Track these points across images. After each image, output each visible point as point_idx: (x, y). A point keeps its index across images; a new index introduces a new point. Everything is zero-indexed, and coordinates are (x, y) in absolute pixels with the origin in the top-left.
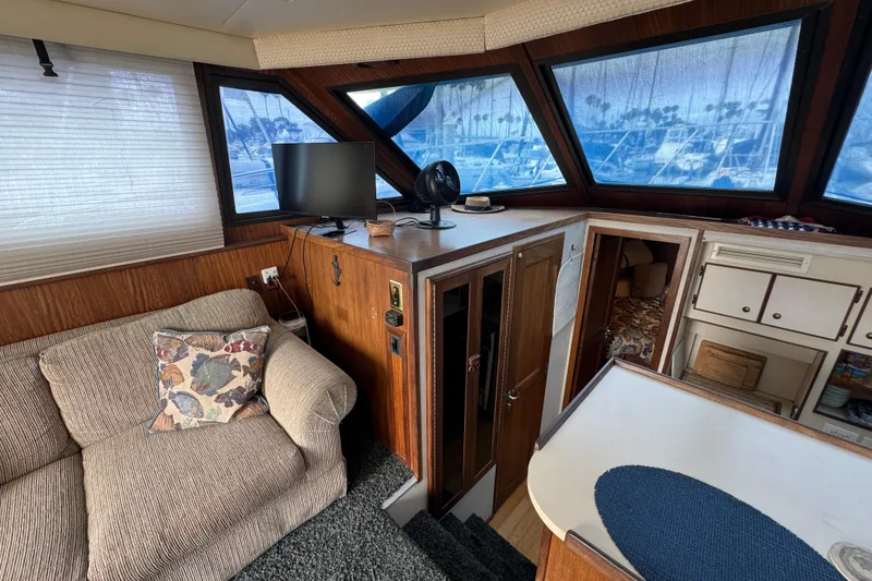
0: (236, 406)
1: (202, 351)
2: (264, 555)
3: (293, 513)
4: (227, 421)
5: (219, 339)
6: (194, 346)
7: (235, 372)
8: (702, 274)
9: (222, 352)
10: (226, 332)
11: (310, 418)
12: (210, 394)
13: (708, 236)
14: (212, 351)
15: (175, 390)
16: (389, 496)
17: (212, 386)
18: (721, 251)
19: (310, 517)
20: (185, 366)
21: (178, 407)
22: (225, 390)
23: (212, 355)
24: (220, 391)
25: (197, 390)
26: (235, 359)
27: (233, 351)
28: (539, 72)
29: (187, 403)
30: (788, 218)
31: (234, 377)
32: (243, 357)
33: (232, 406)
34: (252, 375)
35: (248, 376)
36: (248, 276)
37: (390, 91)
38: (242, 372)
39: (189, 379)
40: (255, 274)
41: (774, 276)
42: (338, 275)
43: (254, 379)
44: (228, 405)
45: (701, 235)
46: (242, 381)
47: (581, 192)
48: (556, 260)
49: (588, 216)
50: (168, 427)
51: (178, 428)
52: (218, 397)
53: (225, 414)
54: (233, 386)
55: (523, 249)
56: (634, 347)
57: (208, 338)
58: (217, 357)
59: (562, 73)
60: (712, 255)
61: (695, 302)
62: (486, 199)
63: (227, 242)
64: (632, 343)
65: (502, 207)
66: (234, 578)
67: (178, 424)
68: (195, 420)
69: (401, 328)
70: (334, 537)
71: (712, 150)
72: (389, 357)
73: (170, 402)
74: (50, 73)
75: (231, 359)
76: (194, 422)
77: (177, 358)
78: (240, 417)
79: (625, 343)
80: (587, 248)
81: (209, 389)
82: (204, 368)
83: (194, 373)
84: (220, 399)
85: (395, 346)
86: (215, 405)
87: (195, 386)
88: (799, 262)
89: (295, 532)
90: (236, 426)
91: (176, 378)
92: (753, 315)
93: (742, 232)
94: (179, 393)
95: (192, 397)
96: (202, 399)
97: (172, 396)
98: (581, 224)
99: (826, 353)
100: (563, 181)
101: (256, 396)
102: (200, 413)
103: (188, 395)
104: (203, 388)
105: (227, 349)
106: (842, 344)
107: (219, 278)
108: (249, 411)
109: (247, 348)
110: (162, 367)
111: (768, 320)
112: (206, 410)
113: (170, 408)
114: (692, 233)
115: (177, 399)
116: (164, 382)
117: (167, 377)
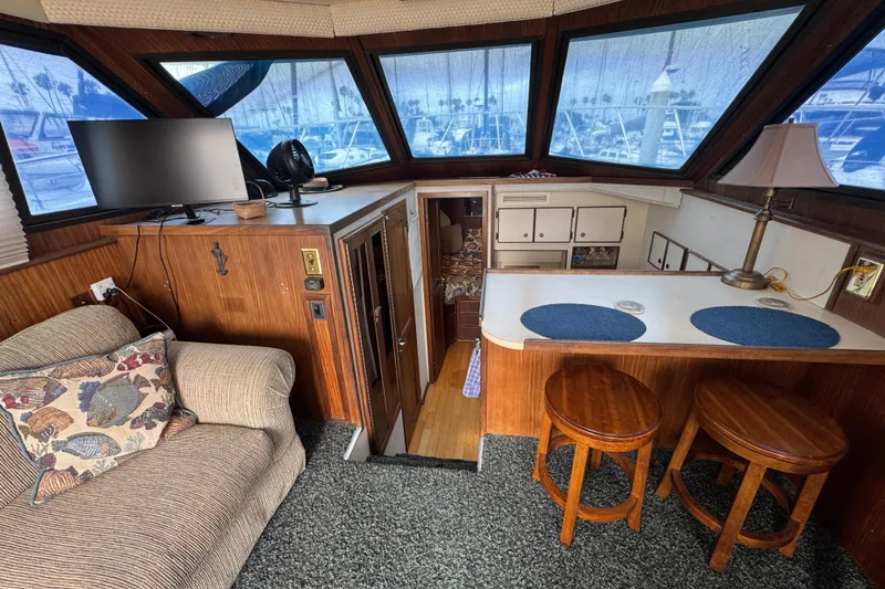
0: (161, 425)
1: (85, 379)
2: (255, 550)
3: (270, 499)
4: (154, 445)
5: (103, 362)
6: (67, 377)
7: (143, 390)
8: (498, 216)
9: (115, 372)
10: (109, 353)
11: (267, 395)
12: (121, 423)
13: (498, 188)
14: (100, 375)
15: (62, 437)
16: (346, 449)
17: (120, 414)
18: (506, 199)
19: (284, 496)
20: (68, 402)
21: (78, 455)
22: (138, 413)
23: (102, 380)
24: (134, 415)
25: (100, 425)
26: (137, 377)
27: (130, 368)
28: (370, 60)
29: (91, 444)
30: (534, 171)
31: (145, 395)
32: (148, 371)
33: (155, 425)
34: (165, 386)
35: (162, 389)
36: (72, 295)
37: (212, 65)
38: (153, 387)
39: (82, 418)
40: (82, 291)
41: (535, 209)
42: (222, 264)
43: (169, 391)
44: (150, 426)
45: (493, 188)
46: (156, 396)
47: (404, 166)
48: (404, 223)
49: (415, 185)
50: (69, 483)
51: (87, 477)
52: (134, 422)
53: (150, 438)
54: (146, 405)
55: (386, 212)
56: (460, 289)
57: (84, 365)
58: (109, 381)
59: (387, 62)
60: (500, 203)
61: (497, 238)
62: (324, 179)
63: (33, 253)
64: (458, 286)
65: (340, 186)
66: (235, 584)
67: (86, 473)
69: (322, 292)
70: (316, 499)
71: (453, 138)
72: (311, 326)
75: (132, 376)
76: (110, 461)
77: (49, 398)
78: (168, 435)
79: (454, 288)
80: (420, 211)
81: (117, 418)
83: (84, 407)
84: (135, 423)
85: (318, 312)
86: (133, 433)
87: (94, 421)
88: (544, 198)
89: (275, 517)
90: (168, 445)
92: (530, 238)
93: (514, 183)
94: (71, 439)
95: (94, 434)
96: (113, 432)
97: (57, 445)
98: (412, 192)
99: (567, 251)
100: (388, 158)
101: (176, 409)
103: (89, 435)
104: (107, 419)
105: (121, 368)
106: (572, 244)
107: (31, 304)
108: (176, 425)
109: (146, 359)
110: (25, 418)
111: (537, 239)
112: (122, 443)
113: (63, 461)
114: (488, 188)
115: (71, 445)
116: (36, 435)
117: (40, 425)
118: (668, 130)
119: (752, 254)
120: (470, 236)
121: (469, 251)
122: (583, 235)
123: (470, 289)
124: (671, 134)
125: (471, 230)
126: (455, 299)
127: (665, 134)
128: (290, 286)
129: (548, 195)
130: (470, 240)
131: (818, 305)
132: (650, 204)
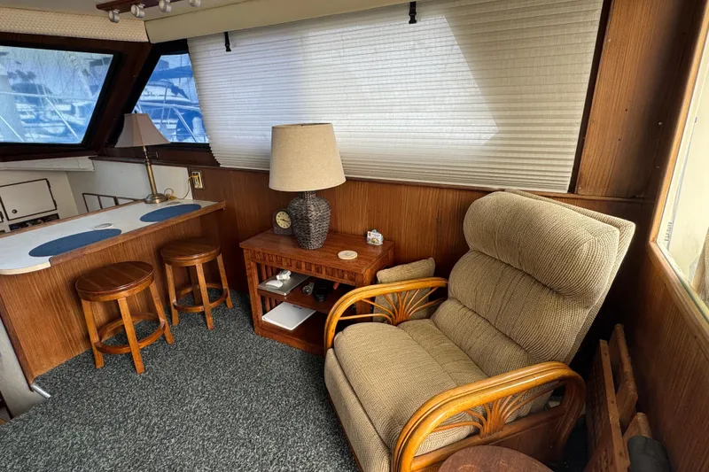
119: (152, 186)
122: (14, 211)
131: (189, 199)
132: (67, 172)
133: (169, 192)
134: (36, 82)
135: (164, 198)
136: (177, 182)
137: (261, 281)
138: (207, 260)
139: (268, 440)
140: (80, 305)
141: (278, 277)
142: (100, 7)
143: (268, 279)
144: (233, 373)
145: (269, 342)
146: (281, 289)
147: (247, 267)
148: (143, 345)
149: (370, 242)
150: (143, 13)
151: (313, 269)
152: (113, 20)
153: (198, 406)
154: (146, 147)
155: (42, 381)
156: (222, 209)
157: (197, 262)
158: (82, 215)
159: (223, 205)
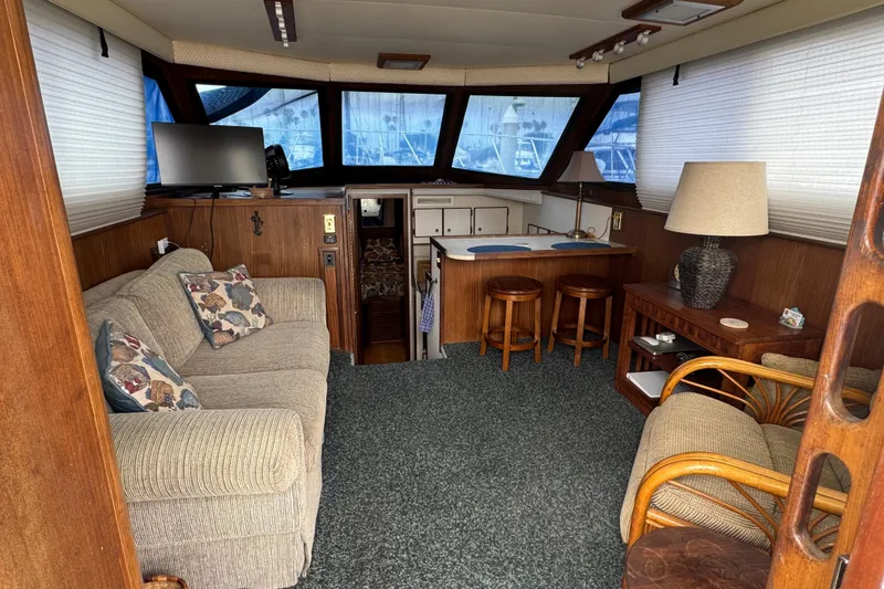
1: (226, 282)
4: (263, 326)
7: (251, 294)
9: (235, 281)
12: (247, 309)
13: (414, 191)
14: (230, 280)
15: (223, 311)
16: (350, 362)
17: (245, 304)
18: (420, 201)
20: (221, 291)
22: (252, 306)
25: (238, 308)
26: (247, 285)
29: (236, 318)
31: (252, 297)
32: (249, 283)
33: (261, 315)
38: (254, 292)
39: (229, 302)
42: (257, 227)
44: (259, 315)
45: (411, 191)
50: (231, 338)
51: (238, 336)
53: (261, 321)
54: (254, 302)
56: (373, 290)
58: (236, 284)
60: (416, 205)
61: (415, 233)
67: (238, 334)
68: (246, 329)
72: (322, 272)
73: (222, 321)
74: (105, 54)
75: (243, 285)
77: (213, 289)
79: (367, 288)
81: (245, 306)
82: (234, 292)
83: (229, 296)
84: (253, 311)
85: (329, 260)
86: (253, 316)
87: (236, 305)
88: (450, 201)
91: (220, 303)
92: (440, 233)
93: (427, 187)
94: (228, 313)
95: (237, 313)
96: (244, 312)
97: (221, 317)
102: (247, 324)
103: (234, 312)
104: (241, 305)
109: (246, 277)
110: (203, 298)
111: (446, 233)
112: (250, 320)
113: (226, 326)
114: (408, 192)
115: (228, 317)
116: (210, 309)
117: (211, 303)
118: (525, 160)
119: (578, 221)
120: (369, 246)
121: (370, 260)
122: (480, 229)
123: (382, 288)
124: (529, 163)
125: (370, 241)
126: (370, 298)
127: (523, 163)
128: (310, 242)
129: (452, 197)
130: (369, 250)
131: (606, 240)
132: (524, 203)
133: (591, 231)
134: (546, 131)
135: (584, 235)
136: (599, 222)
137: (638, 333)
138: (592, 296)
139: (568, 463)
140: (485, 297)
141: (658, 336)
142: (571, 57)
143: (647, 335)
144: (572, 406)
145: (622, 400)
146: (655, 348)
147: (625, 311)
148: (514, 349)
149: (783, 322)
150: (601, 57)
151: (686, 328)
152: (578, 67)
153: (530, 412)
154: (583, 183)
155: (447, 347)
156: (630, 255)
157: (584, 296)
158: (523, 235)
159: (633, 251)
